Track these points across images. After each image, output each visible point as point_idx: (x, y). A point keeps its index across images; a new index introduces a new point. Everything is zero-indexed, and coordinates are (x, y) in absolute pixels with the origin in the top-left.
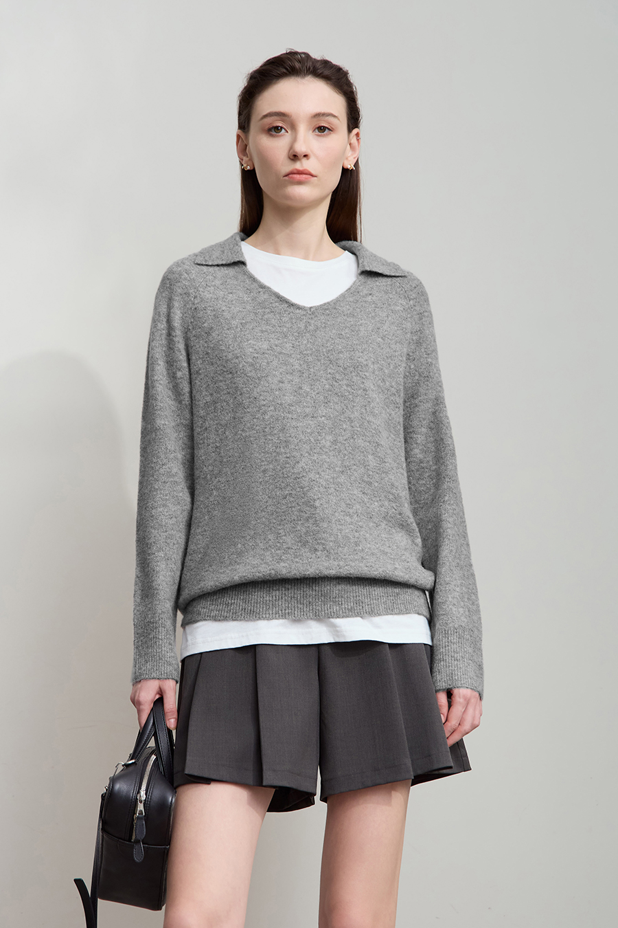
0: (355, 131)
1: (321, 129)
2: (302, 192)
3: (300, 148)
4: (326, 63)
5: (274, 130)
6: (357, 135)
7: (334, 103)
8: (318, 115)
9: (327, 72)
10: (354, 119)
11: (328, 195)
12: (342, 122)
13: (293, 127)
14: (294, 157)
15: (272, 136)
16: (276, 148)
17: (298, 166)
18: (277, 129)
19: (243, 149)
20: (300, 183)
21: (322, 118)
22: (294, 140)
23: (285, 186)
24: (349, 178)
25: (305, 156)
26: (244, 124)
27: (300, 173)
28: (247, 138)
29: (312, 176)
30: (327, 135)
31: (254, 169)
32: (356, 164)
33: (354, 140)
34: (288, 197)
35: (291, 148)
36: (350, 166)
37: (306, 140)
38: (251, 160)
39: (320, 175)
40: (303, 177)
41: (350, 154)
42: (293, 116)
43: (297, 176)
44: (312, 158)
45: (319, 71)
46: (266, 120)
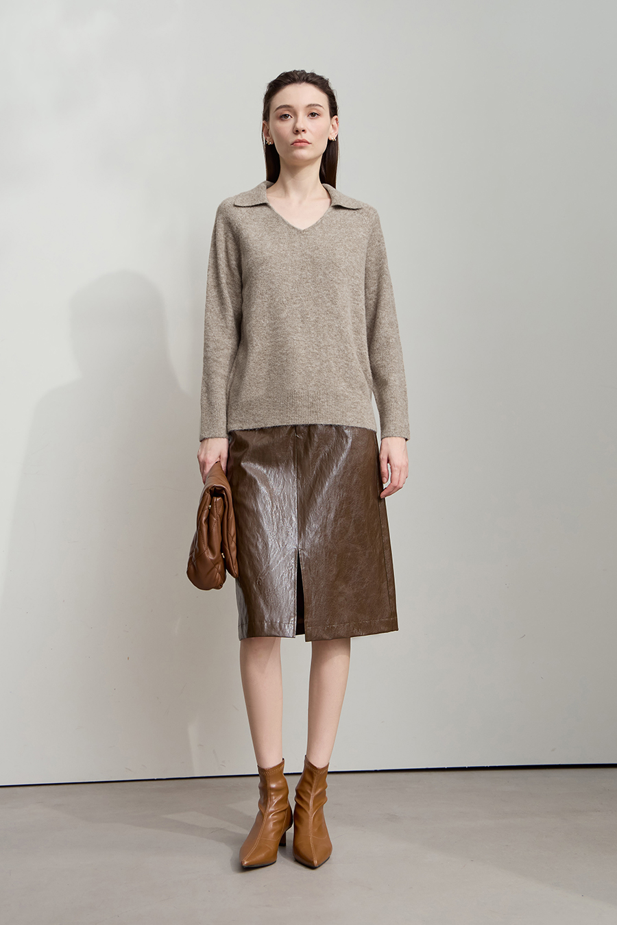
0: (335, 117)
1: (313, 115)
2: (304, 153)
3: (300, 126)
4: (313, 75)
5: (284, 117)
6: (336, 119)
7: (319, 98)
8: (310, 106)
9: (315, 80)
11: (320, 156)
12: (326, 110)
13: (295, 114)
14: (297, 132)
15: (282, 120)
16: (286, 127)
17: (299, 137)
18: (286, 116)
19: (266, 131)
20: (301, 148)
21: (313, 107)
22: (296, 121)
23: (293, 151)
24: (332, 146)
25: (303, 131)
26: (266, 116)
27: (300, 141)
28: (268, 124)
29: (309, 143)
30: (317, 118)
31: (274, 144)
32: (337, 138)
33: (335, 123)
34: (295, 158)
35: (294, 126)
36: (333, 138)
37: (303, 121)
38: (272, 138)
39: (313, 143)
40: (303, 144)
41: (333, 131)
42: (295, 107)
43: (299, 144)
44: (308, 132)
45: (310, 79)
46: (278, 111)
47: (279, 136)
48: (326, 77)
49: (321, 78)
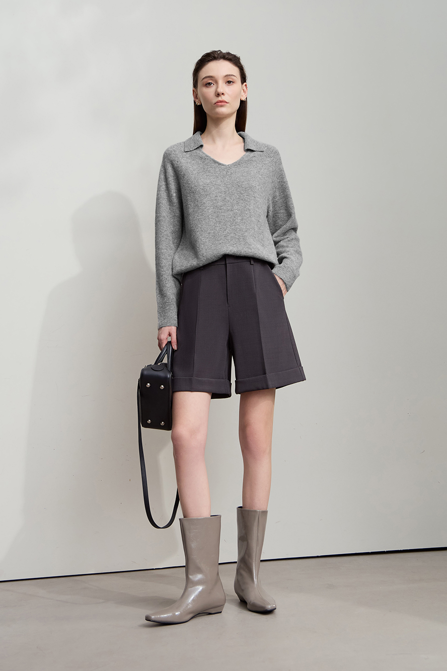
0: (245, 84)
1: (229, 82)
2: (223, 110)
3: (220, 90)
4: (229, 54)
5: (208, 85)
7: (233, 70)
8: (227, 76)
9: (230, 57)
10: (244, 79)
11: (234, 113)
12: (238, 79)
13: (216, 82)
14: (218, 95)
15: (207, 87)
16: (210, 92)
17: (220, 99)
18: (210, 84)
19: (196, 96)
20: (222, 106)
21: (229, 77)
22: (217, 87)
23: (215, 109)
24: (243, 104)
25: (223, 94)
26: (195, 85)
27: (221, 102)
28: (197, 90)
29: (227, 103)
30: (232, 84)
31: (201, 105)
32: (246, 99)
33: (245, 88)
34: (217, 113)
35: (216, 91)
36: (243, 99)
37: (222, 87)
38: (200, 100)
39: (230, 102)
40: (223, 103)
41: (243, 94)
42: (216, 77)
43: (220, 103)
44: (226, 95)
45: (227, 57)
46: (204, 80)
47: (205, 99)
48: (238, 55)
49: (235, 56)
